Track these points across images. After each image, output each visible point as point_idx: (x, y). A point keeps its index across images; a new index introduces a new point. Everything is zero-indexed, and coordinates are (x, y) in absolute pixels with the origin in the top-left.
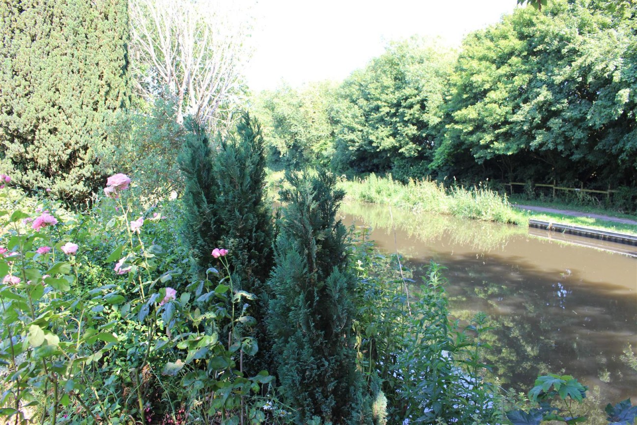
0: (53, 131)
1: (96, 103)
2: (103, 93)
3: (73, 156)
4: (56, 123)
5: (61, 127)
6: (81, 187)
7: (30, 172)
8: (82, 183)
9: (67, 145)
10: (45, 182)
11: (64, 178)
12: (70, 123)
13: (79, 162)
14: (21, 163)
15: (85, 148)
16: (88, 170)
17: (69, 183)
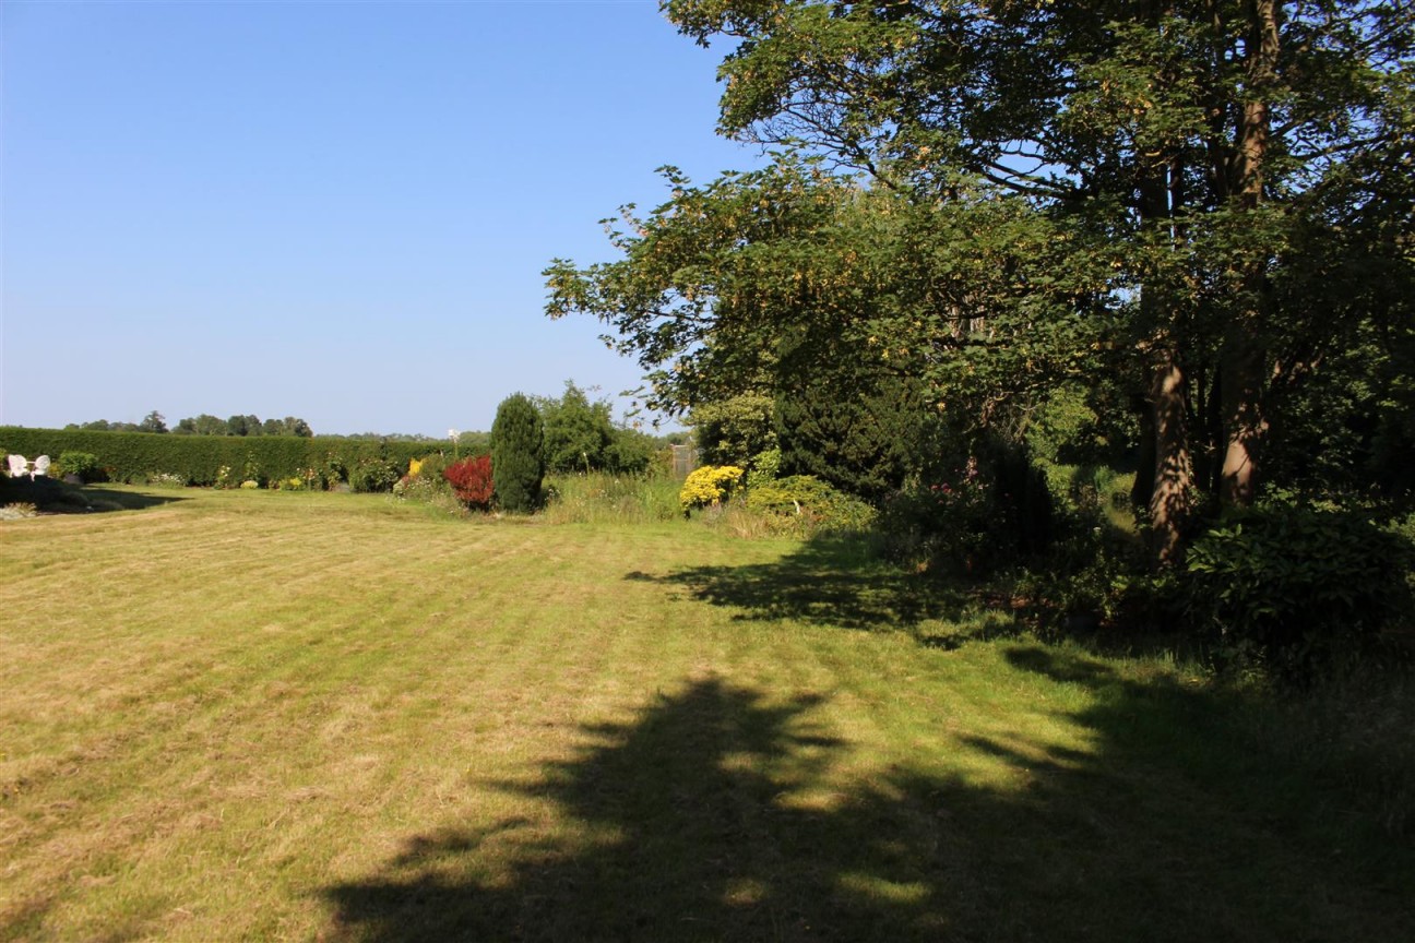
0: (862, 431)
1: (898, 405)
2: (904, 396)
3: (878, 454)
4: (866, 424)
5: (870, 427)
6: (882, 482)
7: (838, 467)
8: (882, 479)
9: (874, 443)
10: (851, 477)
11: (867, 474)
12: (877, 424)
13: (883, 459)
14: (832, 459)
15: (889, 446)
16: (888, 467)
17: (871, 478)
